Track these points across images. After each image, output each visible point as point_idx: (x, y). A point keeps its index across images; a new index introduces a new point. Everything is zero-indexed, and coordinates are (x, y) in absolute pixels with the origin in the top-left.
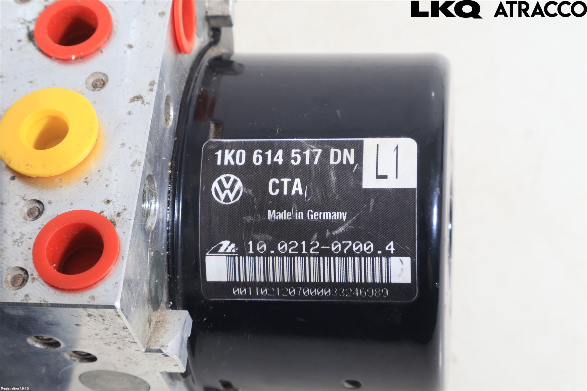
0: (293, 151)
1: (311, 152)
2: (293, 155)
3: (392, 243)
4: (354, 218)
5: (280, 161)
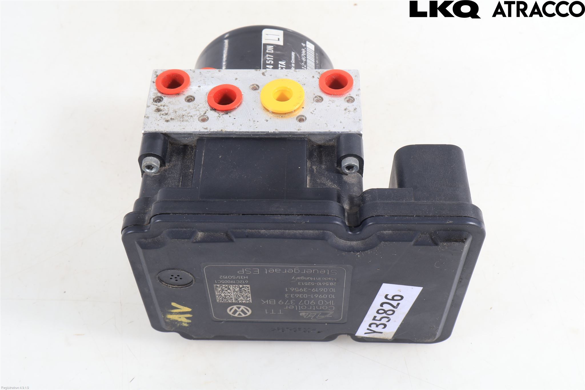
0: (267, 63)
4: (294, 50)
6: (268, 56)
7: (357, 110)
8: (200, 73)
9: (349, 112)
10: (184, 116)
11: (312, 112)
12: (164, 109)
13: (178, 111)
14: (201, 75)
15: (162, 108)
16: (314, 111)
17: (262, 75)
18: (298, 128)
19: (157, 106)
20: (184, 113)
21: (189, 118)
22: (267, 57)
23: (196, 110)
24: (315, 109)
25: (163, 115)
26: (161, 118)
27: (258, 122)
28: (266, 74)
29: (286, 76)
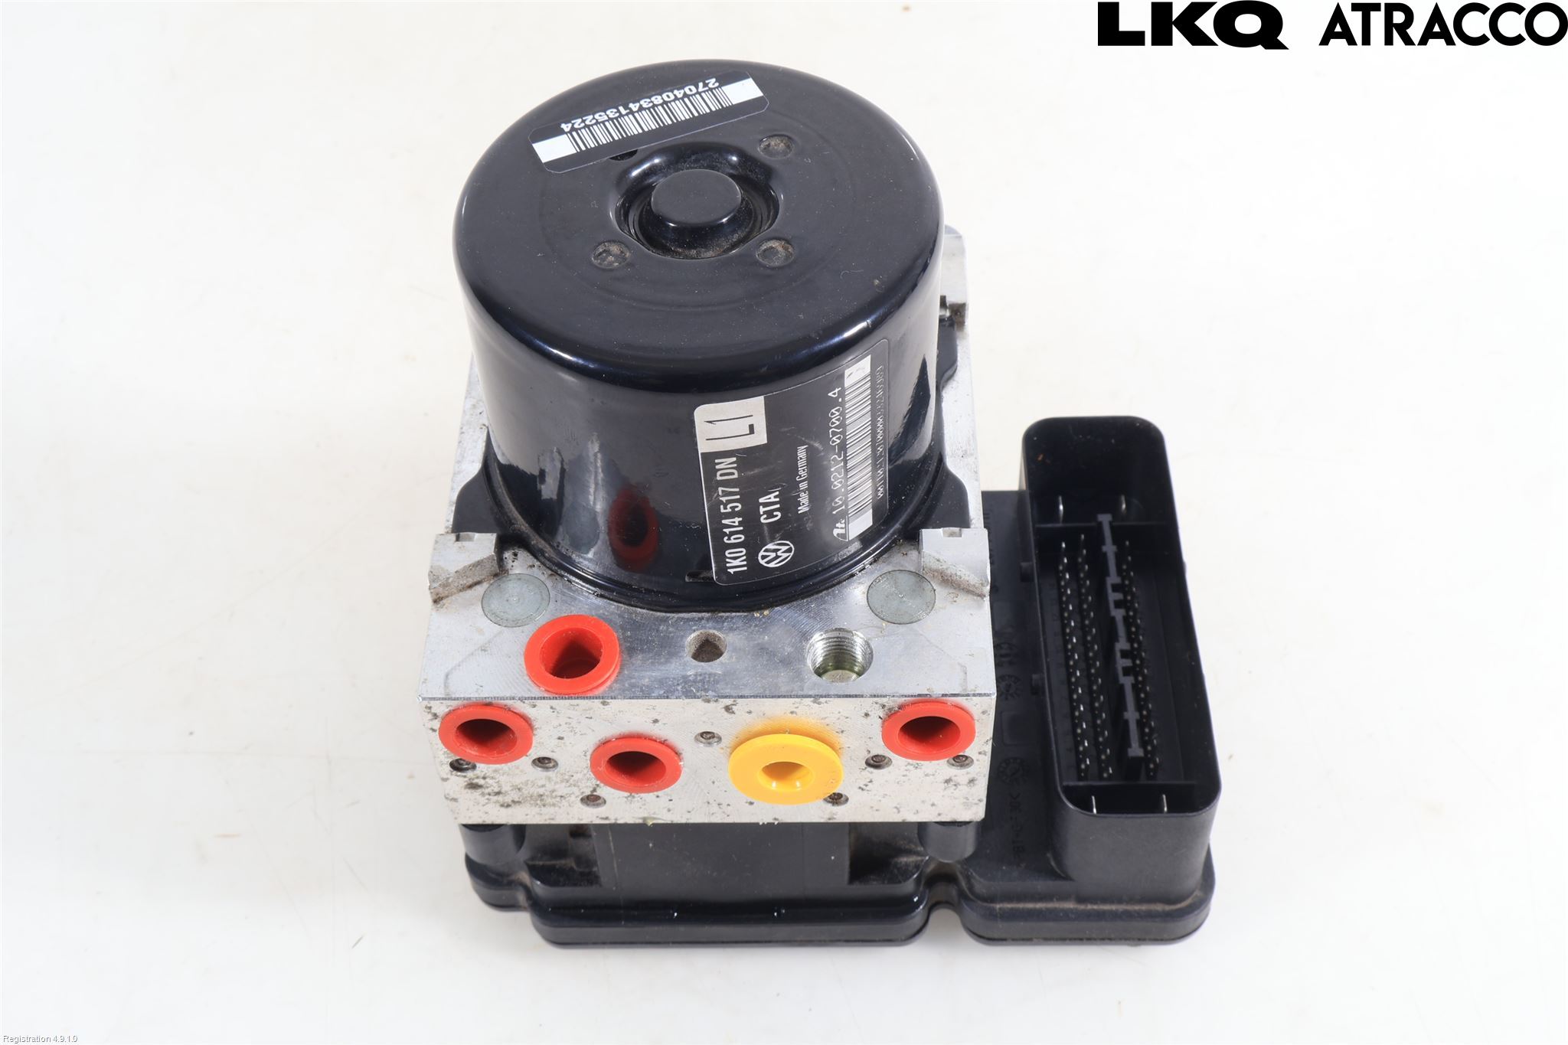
0: (722, 511)
1: (722, 496)
2: (729, 510)
3: (830, 394)
4: (803, 439)
5: (737, 520)
6: (723, 491)
7: (976, 782)
8: (552, 708)
9: (955, 785)
10: (545, 797)
11: (864, 787)
12: (487, 782)
13: (523, 787)
14: (555, 713)
15: (481, 782)
16: (866, 785)
17: (726, 713)
18: (828, 817)
19: (466, 779)
20: (541, 791)
21: (558, 799)
22: (720, 493)
23: (568, 784)
24: (871, 782)
25: (489, 794)
26: (487, 801)
27: (729, 805)
28: (735, 708)
29: (792, 713)
